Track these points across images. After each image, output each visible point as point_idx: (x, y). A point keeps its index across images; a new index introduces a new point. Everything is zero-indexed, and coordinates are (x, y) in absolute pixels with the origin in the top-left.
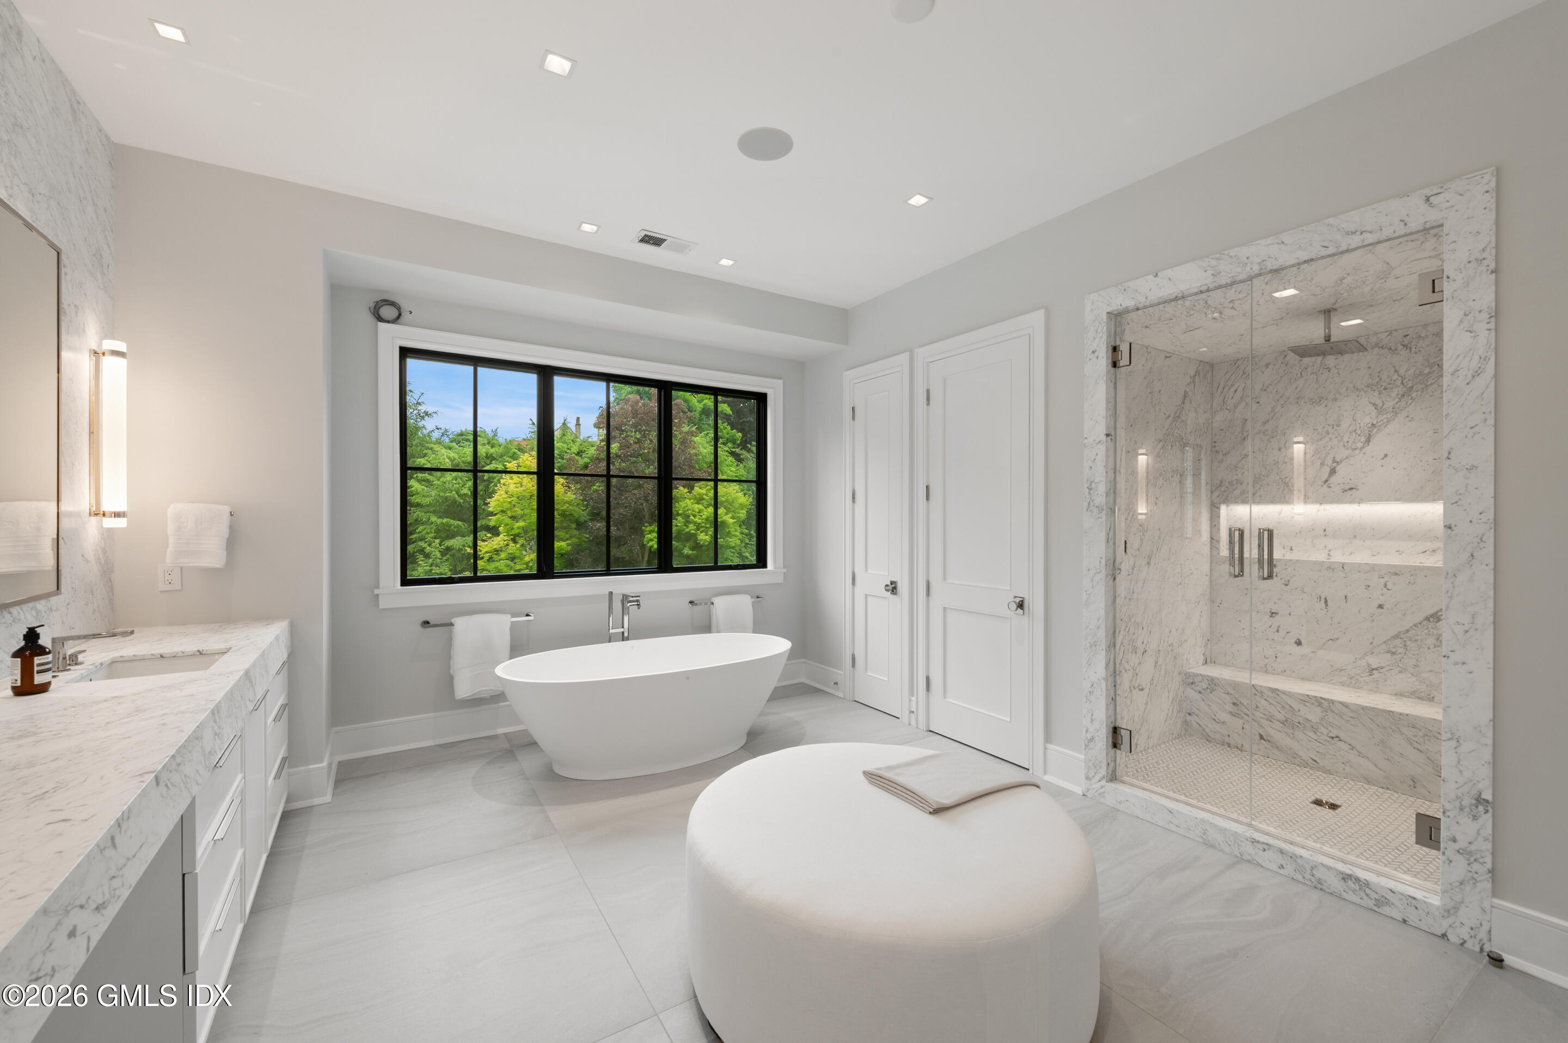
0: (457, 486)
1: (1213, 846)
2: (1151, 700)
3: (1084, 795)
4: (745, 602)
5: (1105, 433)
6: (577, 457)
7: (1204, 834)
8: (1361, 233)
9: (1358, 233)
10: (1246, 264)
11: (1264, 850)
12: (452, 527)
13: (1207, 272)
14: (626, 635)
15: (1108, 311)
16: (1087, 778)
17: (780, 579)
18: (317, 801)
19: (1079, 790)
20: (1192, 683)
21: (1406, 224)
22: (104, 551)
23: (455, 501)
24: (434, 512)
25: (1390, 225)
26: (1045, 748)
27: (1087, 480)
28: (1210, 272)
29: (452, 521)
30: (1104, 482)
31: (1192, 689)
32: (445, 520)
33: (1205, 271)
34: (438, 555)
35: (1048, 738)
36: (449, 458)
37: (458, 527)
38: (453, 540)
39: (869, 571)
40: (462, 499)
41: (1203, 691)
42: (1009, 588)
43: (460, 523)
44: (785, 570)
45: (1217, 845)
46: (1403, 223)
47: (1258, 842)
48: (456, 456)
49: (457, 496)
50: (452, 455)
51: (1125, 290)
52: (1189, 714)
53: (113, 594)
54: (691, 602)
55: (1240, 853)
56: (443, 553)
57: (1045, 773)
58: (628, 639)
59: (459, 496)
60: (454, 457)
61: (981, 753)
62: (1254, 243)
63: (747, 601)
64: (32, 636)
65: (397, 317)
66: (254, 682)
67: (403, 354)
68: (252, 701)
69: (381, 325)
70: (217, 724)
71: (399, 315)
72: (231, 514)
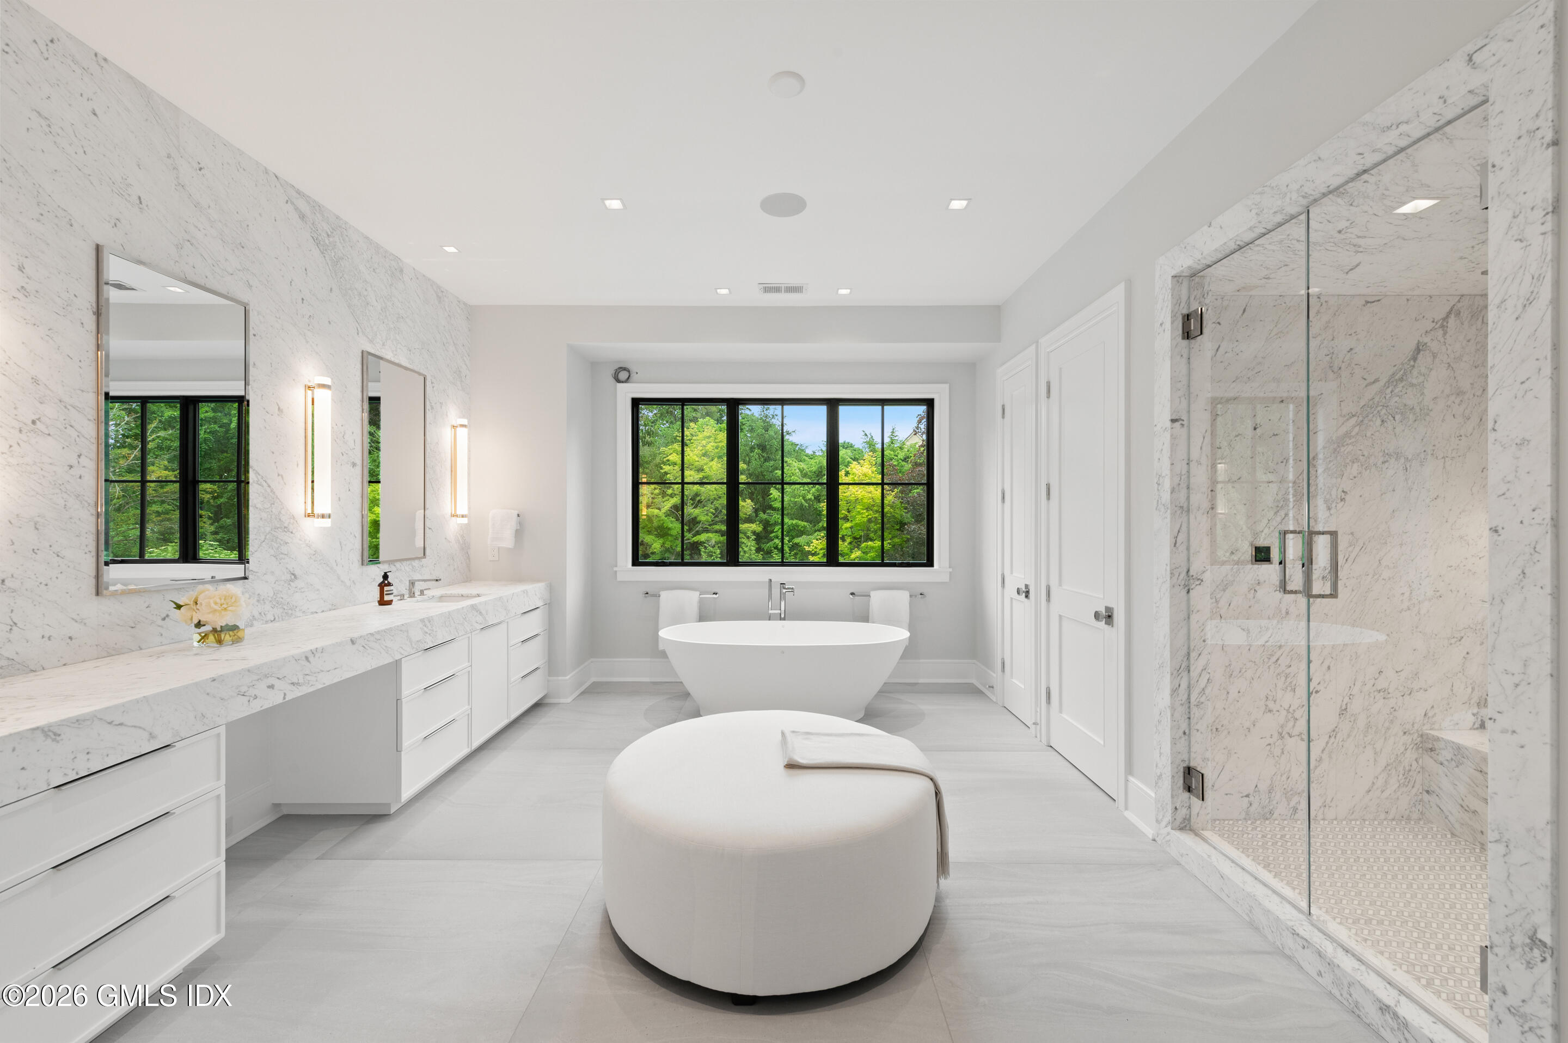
1: (1257, 929)
2: (1330, 757)
3: (1154, 840)
4: (903, 597)
5: (1170, 418)
6: (903, 463)
7: (1251, 911)
8: (1398, 127)
9: (1394, 127)
10: (1286, 194)
11: (1304, 948)
12: (800, 527)
13: (1252, 211)
14: (783, 616)
15: (1172, 275)
16: (1157, 821)
17: (946, 578)
18: (562, 701)
19: (1150, 832)
20: (1431, 750)
21: (1445, 102)
22: (463, 536)
23: (802, 505)
24: (793, 515)
25: (1428, 107)
26: (1127, 781)
27: (1157, 474)
28: (1254, 212)
29: (800, 522)
30: (1169, 475)
31: (1431, 757)
32: (794, 522)
33: (1251, 211)
35: (1129, 769)
36: (799, 469)
37: (805, 527)
38: (800, 538)
39: (1014, 574)
41: (1446, 763)
42: (1102, 597)
43: (806, 523)
44: (951, 570)
45: (1262, 929)
46: (1442, 101)
47: (1298, 934)
48: (805, 467)
49: (803, 501)
50: (802, 465)
51: (1185, 248)
52: (1428, 792)
53: (470, 561)
54: (852, 594)
55: (1282, 944)
57: (1126, 809)
58: (784, 619)
59: (806, 501)
60: (803, 468)
61: (1083, 776)
62: (1292, 166)
63: (904, 596)
64: (385, 576)
65: (628, 378)
66: (484, 612)
67: (636, 403)
68: (481, 624)
69: (619, 385)
70: (428, 627)
71: (629, 376)
72: (518, 515)
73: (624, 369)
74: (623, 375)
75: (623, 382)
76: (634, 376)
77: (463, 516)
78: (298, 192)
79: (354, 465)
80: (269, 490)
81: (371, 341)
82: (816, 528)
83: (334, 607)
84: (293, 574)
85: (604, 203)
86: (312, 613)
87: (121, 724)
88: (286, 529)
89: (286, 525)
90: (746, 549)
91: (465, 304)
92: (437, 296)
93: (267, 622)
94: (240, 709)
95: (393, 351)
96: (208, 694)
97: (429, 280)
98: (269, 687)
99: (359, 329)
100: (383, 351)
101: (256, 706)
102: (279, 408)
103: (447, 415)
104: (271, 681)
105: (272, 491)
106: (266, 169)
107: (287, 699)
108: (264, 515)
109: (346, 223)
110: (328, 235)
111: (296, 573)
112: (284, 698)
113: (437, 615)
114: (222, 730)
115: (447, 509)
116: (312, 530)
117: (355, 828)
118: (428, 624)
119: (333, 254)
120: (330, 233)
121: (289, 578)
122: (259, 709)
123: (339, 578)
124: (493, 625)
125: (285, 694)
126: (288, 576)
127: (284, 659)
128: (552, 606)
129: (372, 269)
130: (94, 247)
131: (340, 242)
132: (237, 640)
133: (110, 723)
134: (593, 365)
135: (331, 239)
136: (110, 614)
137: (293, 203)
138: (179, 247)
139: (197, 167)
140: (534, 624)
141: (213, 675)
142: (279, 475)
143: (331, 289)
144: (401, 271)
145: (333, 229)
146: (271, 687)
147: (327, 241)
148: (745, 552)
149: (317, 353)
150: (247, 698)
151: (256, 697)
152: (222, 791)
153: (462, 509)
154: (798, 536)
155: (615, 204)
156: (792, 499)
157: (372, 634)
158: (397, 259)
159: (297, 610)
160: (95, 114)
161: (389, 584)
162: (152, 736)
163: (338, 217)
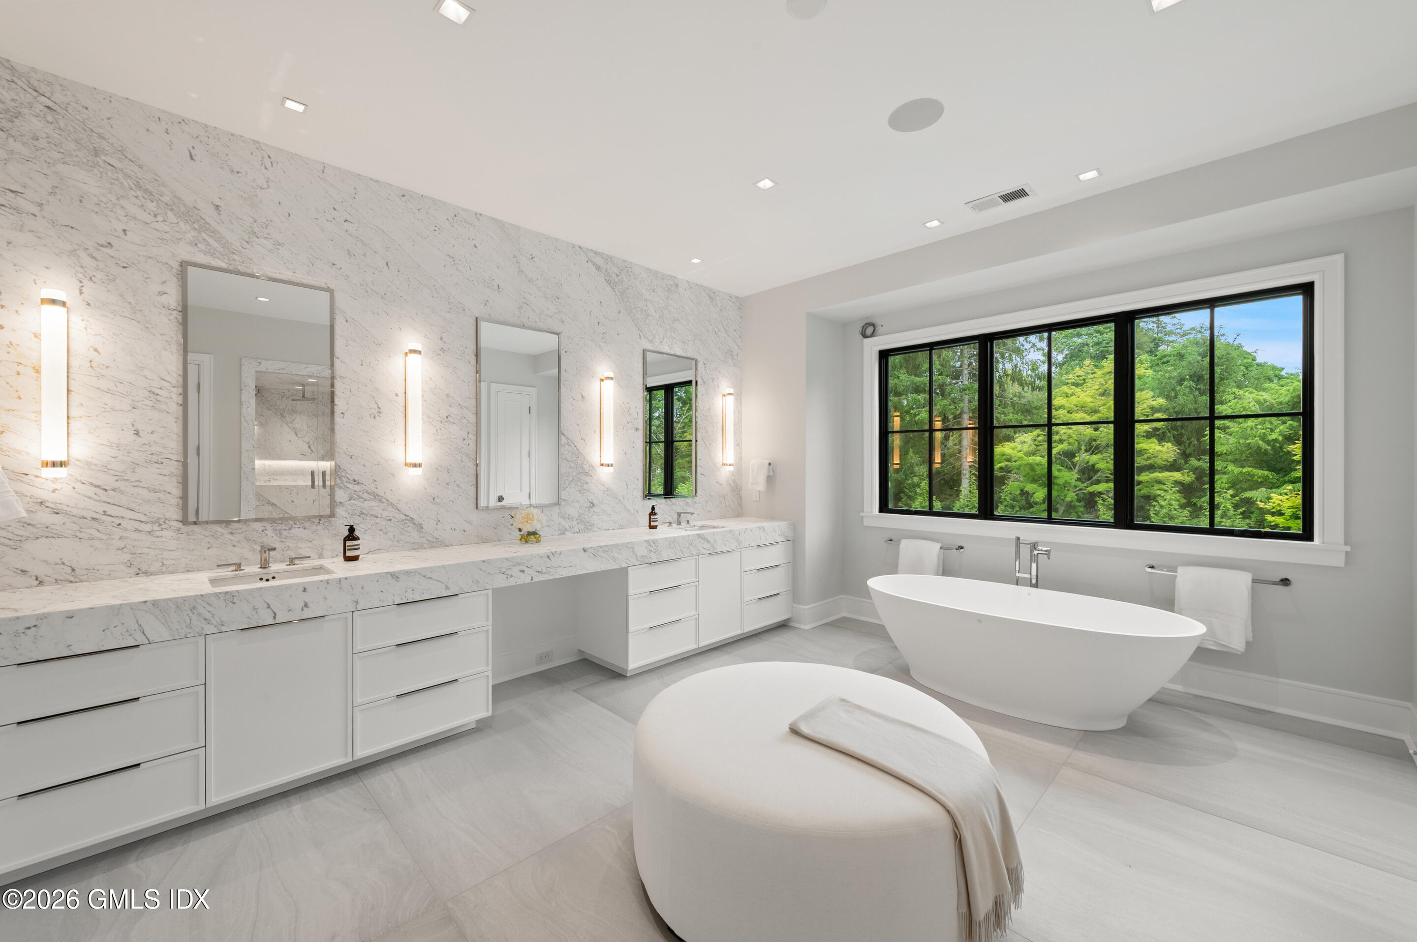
0: (1263, 431)
4: (1238, 581)
12: (1256, 477)
14: (1034, 582)
17: (1337, 561)
23: (1259, 448)
24: (1234, 462)
34: (1229, 506)
40: (1269, 445)
43: (1266, 473)
44: (1348, 548)
49: (1261, 442)
53: (741, 501)
56: (1236, 506)
58: (1036, 586)
59: (1268, 442)
63: (1244, 579)
64: (653, 508)
65: (873, 332)
66: (712, 541)
67: (884, 355)
68: (708, 550)
69: (866, 340)
70: (652, 547)
71: (874, 330)
72: (770, 464)
73: (874, 325)
74: (869, 330)
75: (868, 337)
76: (879, 330)
77: (730, 465)
78: (595, 253)
79: (637, 429)
80: (575, 449)
81: (651, 342)
82: (1286, 478)
83: (621, 527)
84: (592, 503)
85: (757, 186)
86: (606, 530)
87: (430, 578)
88: (587, 474)
89: (587, 471)
90: (1163, 503)
91: (737, 297)
92: (710, 297)
93: (574, 533)
94: (501, 582)
95: (669, 346)
96: (480, 569)
97: (702, 286)
98: (520, 571)
99: (641, 334)
100: (661, 346)
101: (512, 582)
102: (582, 396)
103: (718, 387)
104: (522, 568)
105: (577, 449)
106: (573, 245)
107: (534, 581)
108: (572, 465)
109: (631, 263)
110: (617, 275)
111: (594, 502)
112: (532, 580)
113: (661, 539)
114: (490, 592)
115: (719, 459)
116: (605, 475)
117: (604, 678)
118: (653, 545)
119: (621, 287)
120: (618, 274)
121: (589, 505)
122: (513, 584)
123: (625, 507)
124: (721, 553)
125: (532, 578)
126: (589, 504)
127: (532, 555)
128: (794, 542)
129: (652, 291)
130: (475, 319)
131: (627, 278)
132: (538, 541)
133: (425, 576)
134: (840, 325)
135: (619, 278)
136: (484, 520)
137: (592, 261)
138: (520, 308)
139: (530, 257)
140: (776, 555)
141: (485, 559)
142: (582, 439)
143: (619, 312)
144: (677, 286)
145: (621, 270)
146: (523, 571)
147: (616, 280)
148: (1162, 507)
149: (609, 356)
150: (506, 576)
151: (512, 576)
152: (490, 628)
153: (730, 459)
154: (1251, 489)
155: (766, 184)
156: (1242, 441)
157: (601, 547)
158: (673, 278)
159: (595, 526)
160: (475, 247)
161: (655, 514)
162: (447, 588)
163: (624, 261)
